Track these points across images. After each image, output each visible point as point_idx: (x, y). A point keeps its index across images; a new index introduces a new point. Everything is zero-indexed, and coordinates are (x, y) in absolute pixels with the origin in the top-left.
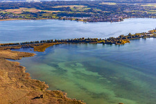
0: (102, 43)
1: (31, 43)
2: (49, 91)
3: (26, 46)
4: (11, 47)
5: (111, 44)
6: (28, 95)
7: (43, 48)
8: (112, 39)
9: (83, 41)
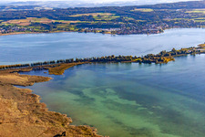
0: (138, 61)
1: (45, 63)
2: (74, 126)
3: (37, 67)
4: (18, 69)
5: (150, 63)
6: (46, 132)
7: (61, 70)
8: (151, 56)
9: (112, 60)
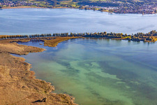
0: (128, 39)
1: (42, 36)
2: (54, 94)
3: (35, 39)
4: (18, 39)
5: (138, 41)
6: (29, 97)
7: (55, 42)
8: (141, 34)
9: (104, 36)
